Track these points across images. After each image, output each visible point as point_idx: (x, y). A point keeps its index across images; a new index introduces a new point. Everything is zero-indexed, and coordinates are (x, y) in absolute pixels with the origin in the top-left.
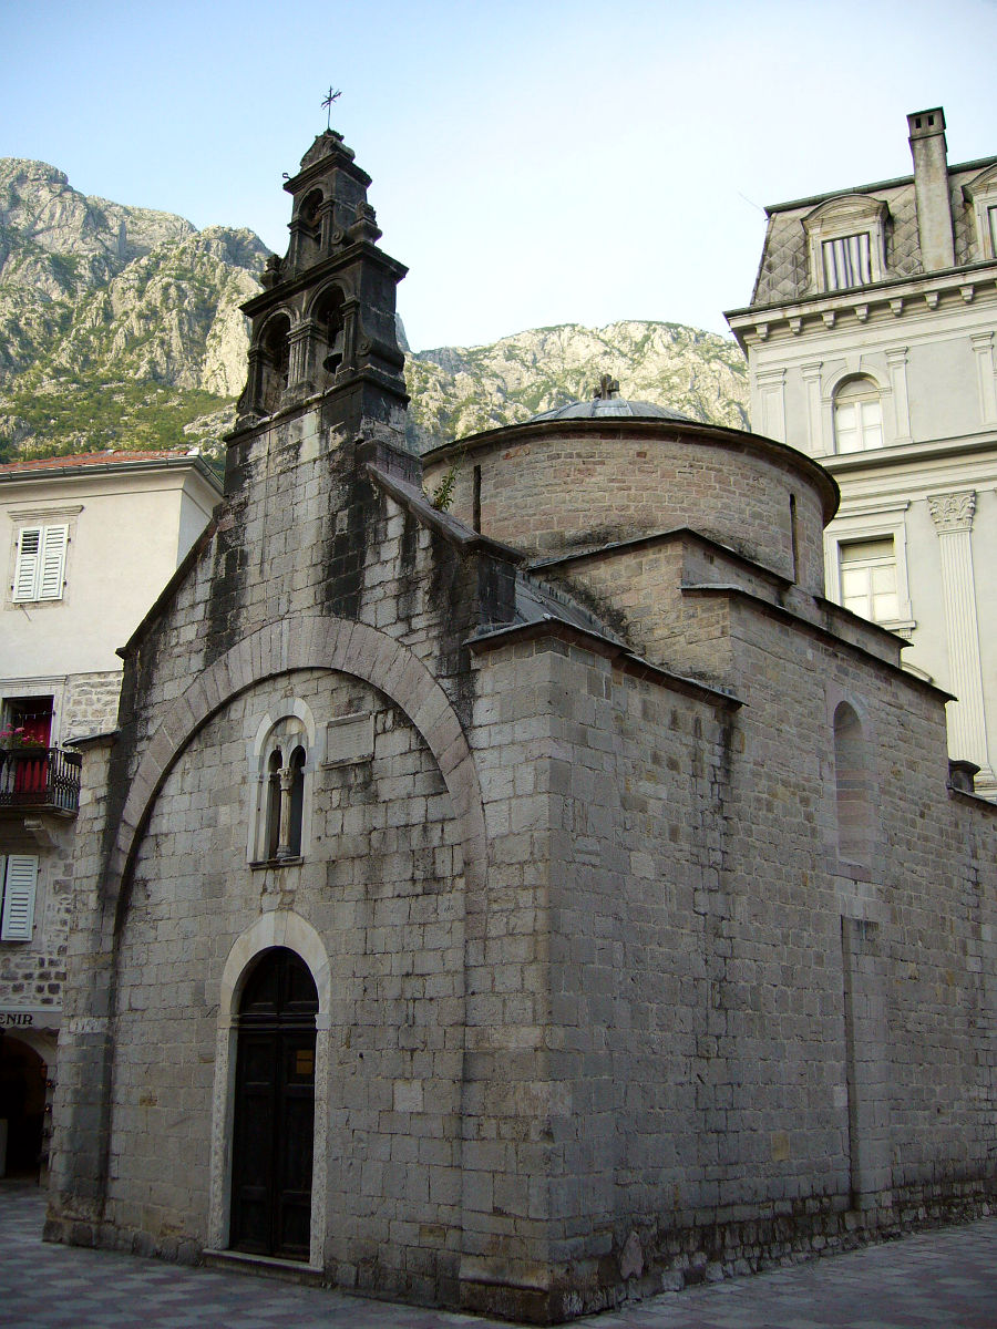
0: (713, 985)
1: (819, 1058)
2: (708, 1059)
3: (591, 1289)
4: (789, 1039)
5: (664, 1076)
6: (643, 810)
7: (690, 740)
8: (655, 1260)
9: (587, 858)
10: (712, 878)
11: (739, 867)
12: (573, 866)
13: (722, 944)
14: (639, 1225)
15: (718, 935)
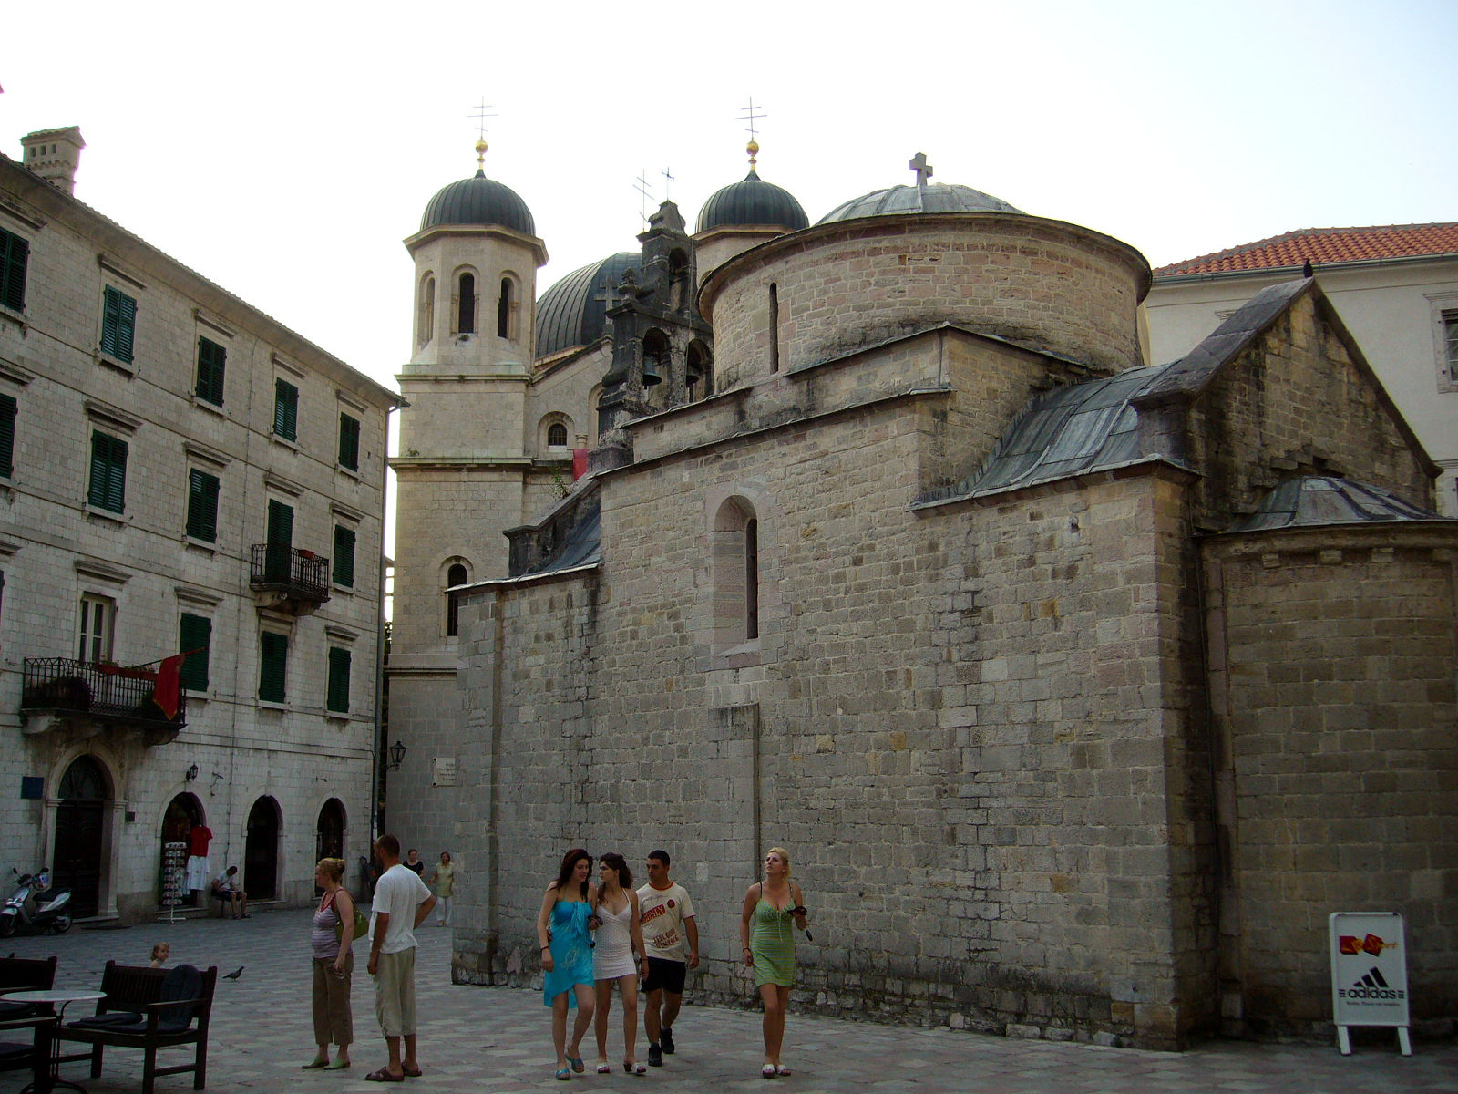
0: (576, 787)
1: (678, 838)
2: (571, 839)
3: (473, 970)
4: (646, 823)
5: (537, 851)
6: (527, 676)
7: (564, 613)
8: (530, 967)
9: (476, 722)
10: (578, 709)
11: (602, 694)
12: (469, 729)
13: (584, 756)
14: (520, 943)
15: (580, 749)
